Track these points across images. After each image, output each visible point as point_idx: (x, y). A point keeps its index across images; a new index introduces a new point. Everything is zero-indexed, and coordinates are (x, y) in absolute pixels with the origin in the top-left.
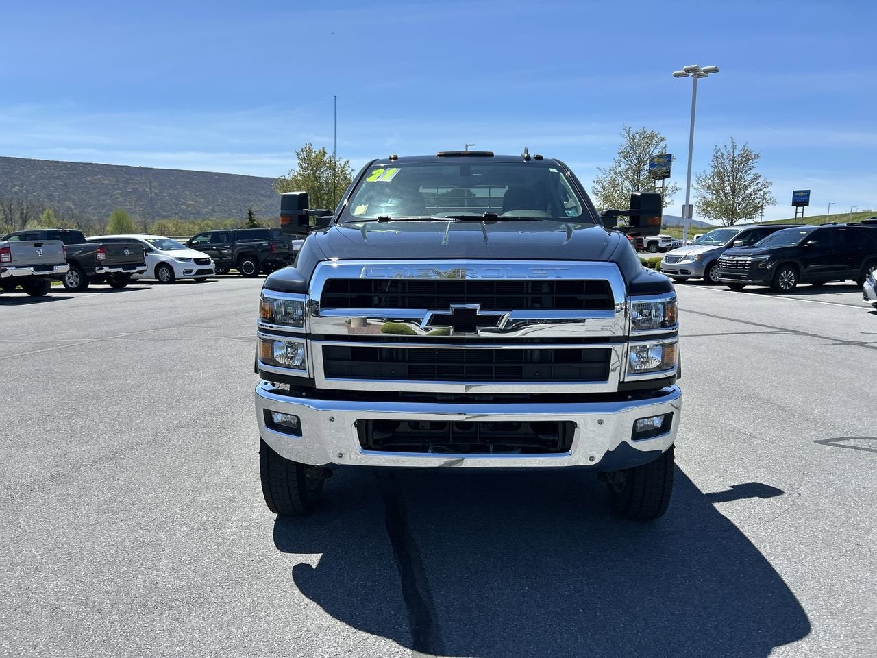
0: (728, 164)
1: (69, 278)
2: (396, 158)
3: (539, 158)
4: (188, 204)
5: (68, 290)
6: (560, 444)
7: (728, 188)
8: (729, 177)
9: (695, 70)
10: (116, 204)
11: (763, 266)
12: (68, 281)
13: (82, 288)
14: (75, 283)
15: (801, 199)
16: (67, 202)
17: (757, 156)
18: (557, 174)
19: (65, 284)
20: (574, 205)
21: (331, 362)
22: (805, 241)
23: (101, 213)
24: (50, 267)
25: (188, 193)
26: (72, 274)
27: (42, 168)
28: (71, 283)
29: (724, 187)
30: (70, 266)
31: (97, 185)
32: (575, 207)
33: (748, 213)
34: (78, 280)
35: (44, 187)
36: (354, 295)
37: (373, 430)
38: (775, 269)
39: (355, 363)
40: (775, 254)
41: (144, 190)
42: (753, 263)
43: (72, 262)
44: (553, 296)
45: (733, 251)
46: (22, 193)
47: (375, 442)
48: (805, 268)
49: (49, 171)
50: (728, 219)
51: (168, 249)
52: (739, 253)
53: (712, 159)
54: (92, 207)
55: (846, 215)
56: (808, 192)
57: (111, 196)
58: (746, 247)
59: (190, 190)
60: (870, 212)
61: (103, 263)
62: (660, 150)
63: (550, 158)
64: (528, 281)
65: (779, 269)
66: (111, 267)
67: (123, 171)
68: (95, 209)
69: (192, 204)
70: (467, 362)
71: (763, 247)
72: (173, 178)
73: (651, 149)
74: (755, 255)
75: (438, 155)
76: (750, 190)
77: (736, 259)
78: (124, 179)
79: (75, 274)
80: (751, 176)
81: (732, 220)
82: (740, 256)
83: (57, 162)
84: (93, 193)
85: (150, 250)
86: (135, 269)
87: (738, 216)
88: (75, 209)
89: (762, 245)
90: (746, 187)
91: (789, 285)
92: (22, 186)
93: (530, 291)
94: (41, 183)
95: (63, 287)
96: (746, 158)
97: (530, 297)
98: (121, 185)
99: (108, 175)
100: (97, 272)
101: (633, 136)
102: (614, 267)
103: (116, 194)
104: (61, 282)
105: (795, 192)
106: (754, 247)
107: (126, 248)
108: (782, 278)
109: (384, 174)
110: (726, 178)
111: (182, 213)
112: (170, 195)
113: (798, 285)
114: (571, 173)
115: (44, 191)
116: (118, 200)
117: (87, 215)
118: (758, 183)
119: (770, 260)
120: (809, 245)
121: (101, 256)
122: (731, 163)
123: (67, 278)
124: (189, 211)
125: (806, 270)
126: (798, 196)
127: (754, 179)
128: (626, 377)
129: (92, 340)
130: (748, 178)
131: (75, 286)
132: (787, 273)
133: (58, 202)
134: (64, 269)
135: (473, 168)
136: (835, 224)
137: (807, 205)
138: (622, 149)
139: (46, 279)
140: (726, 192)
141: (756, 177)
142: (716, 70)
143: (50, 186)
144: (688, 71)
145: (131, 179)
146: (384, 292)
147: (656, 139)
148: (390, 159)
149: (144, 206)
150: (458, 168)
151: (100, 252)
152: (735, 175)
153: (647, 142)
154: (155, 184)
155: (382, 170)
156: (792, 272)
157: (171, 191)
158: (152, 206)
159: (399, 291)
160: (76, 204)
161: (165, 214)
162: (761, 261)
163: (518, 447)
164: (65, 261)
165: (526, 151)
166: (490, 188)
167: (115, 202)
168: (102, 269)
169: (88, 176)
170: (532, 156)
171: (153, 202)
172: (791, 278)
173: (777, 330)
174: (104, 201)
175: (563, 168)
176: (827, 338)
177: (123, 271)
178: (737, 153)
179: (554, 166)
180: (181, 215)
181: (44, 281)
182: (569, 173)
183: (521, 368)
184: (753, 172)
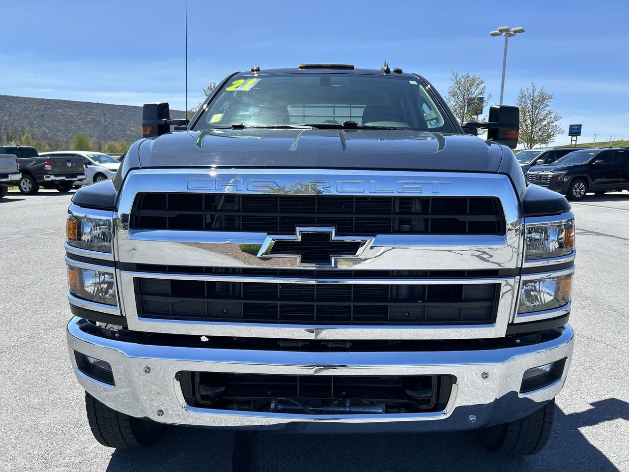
0: (529, 102)
1: (24, 184)
2: (258, 70)
3: (399, 71)
4: (132, 130)
5: (22, 193)
6: (433, 401)
7: (529, 121)
8: (529, 112)
9: (507, 30)
10: (79, 130)
11: (561, 179)
12: (23, 187)
13: (34, 192)
14: (28, 188)
15: (575, 131)
16: (43, 128)
17: (551, 97)
18: (417, 86)
19: (20, 188)
20: (435, 116)
21: (148, 298)
22: (593, 161)
23: (68, 136)
24: (6, 176)
25: (132, 122)
26: (26, 181)
27: (25, 103)
28: (25, 188)
29: (526, 120)
30: (22, 175)
31: (65, 116)
32: (436, 119)
33: (543, 140)
34: (31, 186)
35: (26, 117)
36: (174, 214)
37: (200, 383)
38: (570, 181)
39: (176, 300)
40: (570, 170)
41: (100, 120)
42: (554, 177)
43: (25, 172)
44: (427, 217)
45: (537, 167)
46: (10, 121)
47: (204, 397)
48: (593, 181)
49: (30, 105)
50: (528, 144)
51: (104, 162)
52: (541, 169)
53: (517, 98)
54: (62, 132)
55: (607, 143)
56: (580, 126)
57: (76, 124)
58: (547, 164)
59: (133, 120)
60: (622, 141)
61: (49, 173)
62: (480, 91)
63: (411, 73)
64: (395, 198)
65: (573, 182)
66: (56, 175)
67: (84, 105)
68: (64, 133)
69: (135, 130)
70: (319, 300)
71: (561, 164)
72: (121, 111)
73: (473, 89)
74: (555, 170)
75: (299, 68)
76: (545, 123)
77: (540, 173)
78: (85, 112)
79: (28, 181)
80: (546, 112)
81: (531, 145)
82: (543, 172)
83: (36, 99)
84: (62, 122)
85: (90, 163)
86: (76, 177)
87: (536, 142)
88: (50, 133)
89: (559, 164)
90: (542, 120)
91: (580, 194)
92: (10, 116)
93: (397, 211)
94: (24, 114)
95: (19, 191)
96: (543, 98)
97: (397, 217)
98: (83, 116)
99: (73, 108)
100: (46, 179)
101: (460, 79)
102: (505, 180)
103: (79, 123)
104: (18, 187)
105: (571, 126)
106: (553, 165)
107: (69, 161)
108: (576, 189)
109: (244, 84)
110: (528, 114)
111: (128, 137)
112: (119, 123)
113: (587, 194)
114: (431, 86)
115: (27, 120)
116: (81, 127)
117: (58, 137)
118: (551, 117)
119: (567, 175)
120: (596, 163)
121: (48, 167)
122: (532, 101)
123: (22, 184)
124: (132, 136)
125: (594, 182)
126: (573, 129)
127: (548, 114)
128: (516, 318)
129: (20, 236)
130: (543, 113)
131: (29, 190)
132: (579, 185)
133: (37, 128)
134: (18, 177)
135: (333, 79)
136: (611, 148)
137: (580, 135)
138: (452, 90)
139: (3, 185)
140: (527, 123)
141: (550, 113)
142: (522, 31)
143: (31, 116)
144: (501, 31)
145: (90, 112)
146: (216, 210)
147: (477, 82)
148: (253, 70)
149: (100, 132)
150: (317, 79)
151: (46, 164)
152: (534, 111)
153: (470, 85)
154: (108, 115)
155: (242, 81)
156: (583, 184)
157: (120, 121)
158: (106, 131)
159: (236, 208)
160: (50, 130)
161: (115, 137)
162: (559, 175)
163: (381, 402)
164: (18, 171)
165: (386, 65)
166: (351, 107)
167: (78, 128)
168: (49, 177)
169: (59, 109)
170: (392, 70)
171: (107, 129)
172: (582, 189)
173: (581, 231)
174: (70, 127)
175: (424, 82)
176: (623, 239)
177: (66, 179)
178: (536, 94)
179: (414, 79)
180: (127, 138)
181: (2, 186)
182: (429, 86)
183: (386, 307)
184: (547, 109)
